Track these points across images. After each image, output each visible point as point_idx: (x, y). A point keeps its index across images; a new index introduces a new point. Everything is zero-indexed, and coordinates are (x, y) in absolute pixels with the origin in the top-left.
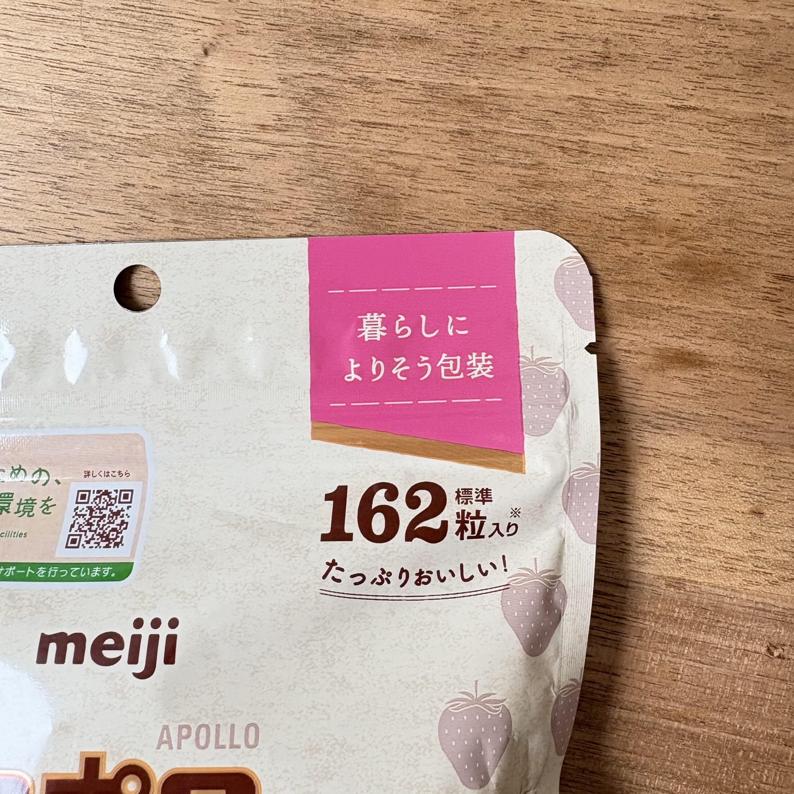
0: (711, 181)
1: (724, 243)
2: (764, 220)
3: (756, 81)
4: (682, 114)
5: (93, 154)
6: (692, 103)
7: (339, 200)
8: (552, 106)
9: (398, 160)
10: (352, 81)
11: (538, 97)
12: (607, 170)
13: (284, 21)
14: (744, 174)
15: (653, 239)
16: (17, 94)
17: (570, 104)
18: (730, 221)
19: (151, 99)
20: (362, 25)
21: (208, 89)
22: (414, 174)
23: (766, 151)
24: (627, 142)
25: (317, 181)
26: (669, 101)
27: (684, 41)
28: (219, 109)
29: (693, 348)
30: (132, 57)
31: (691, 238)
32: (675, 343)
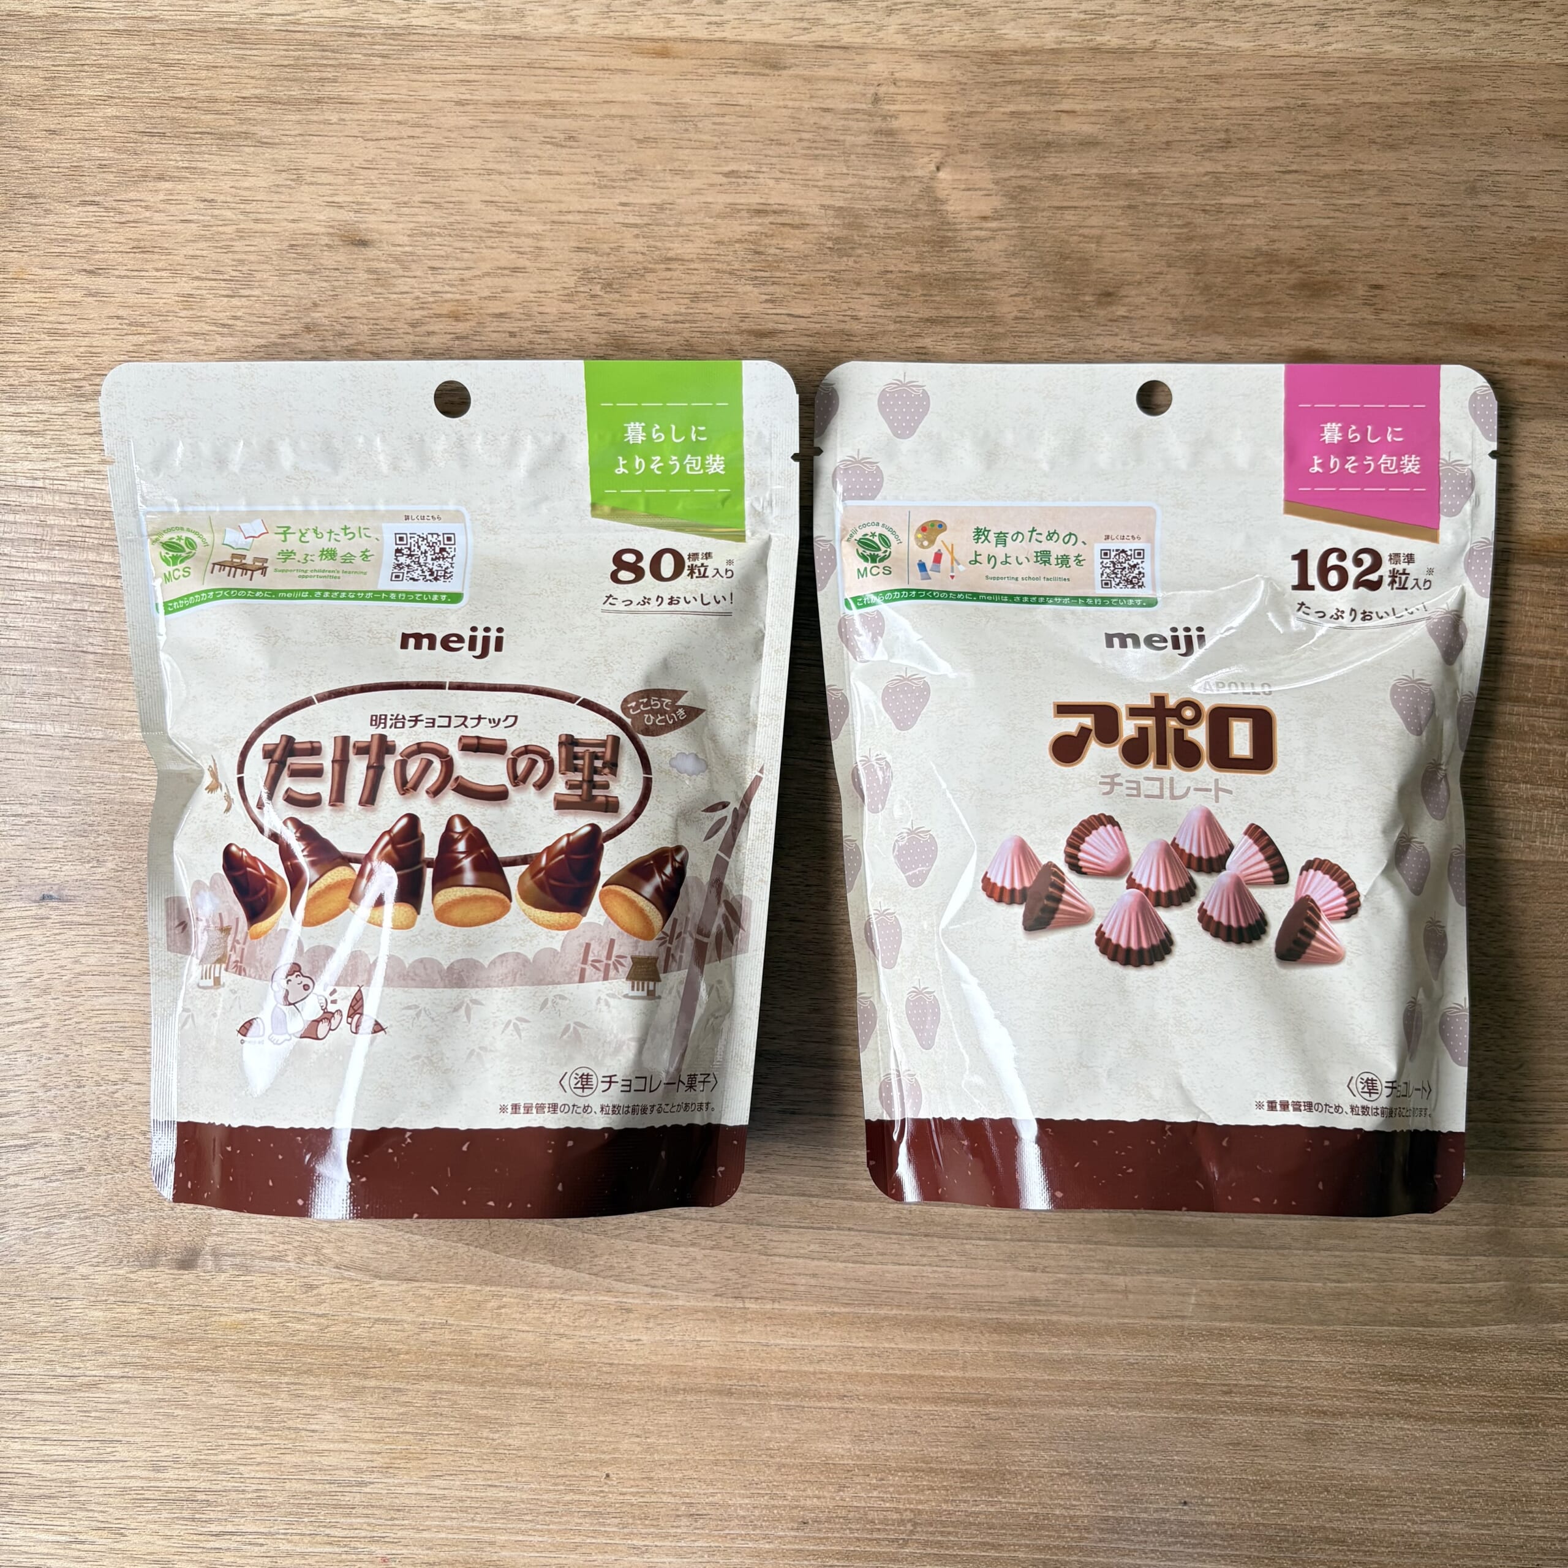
0: (1315, 222)
1: (1329, 266)
2: (1356, 246)
3: (1337, 147)
4: (1287, 176)
5: (859, 251)
6: (1294, 167)
7: (1045, 265)
8: (1194, 180)
9: (1086, 231)
10: (1046, 178)
11: (1183, 175)
12: (1239, 223)
13: (993, 141)
14: (1337, 214)
15: (1278, 269)
16: (800, 214)
17: (1205, 178)
18: (1332, 250)
19: (900, 206)
20: (1050, 137)
21: (941, 194)
22: (1099, 240)
23: (1352, 196)
24: (1250, 201)
25: (1028, 253)
26: (1277, 168)
27: (1282, 124)
28: (950, 208)
29: (1317, 346)
30: (884, 178)
31: (1305, 266)
32: (1304, 344)
